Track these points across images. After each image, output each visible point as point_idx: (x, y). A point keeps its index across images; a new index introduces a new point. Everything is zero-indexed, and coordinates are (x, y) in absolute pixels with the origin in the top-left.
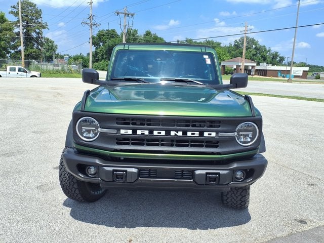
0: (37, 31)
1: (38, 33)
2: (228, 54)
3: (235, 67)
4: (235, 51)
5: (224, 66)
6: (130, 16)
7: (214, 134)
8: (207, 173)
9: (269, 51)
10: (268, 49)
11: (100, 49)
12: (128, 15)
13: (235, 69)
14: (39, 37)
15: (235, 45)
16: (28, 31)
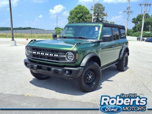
0: (102, 17)
1: (102, 19)
6: (149, 6)
7: (57, 56)
8: (54, 70)
11: (138, 25)
12: (147, 5)
14: (103, 20)
16: (98, 18)
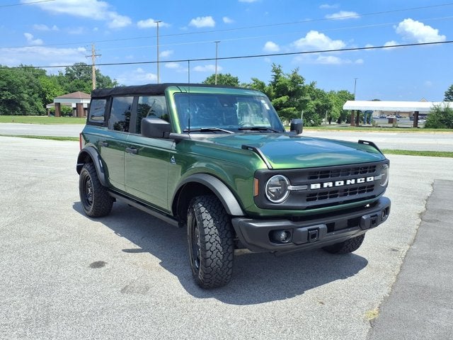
2: (60, 87)
3: (74, 105)
4: (69, 82)
5: (58, 105)
7: (372, 179)
9: (115, 83)
10: (113, 81)
13: (74, 109)
15: (67, 74)
